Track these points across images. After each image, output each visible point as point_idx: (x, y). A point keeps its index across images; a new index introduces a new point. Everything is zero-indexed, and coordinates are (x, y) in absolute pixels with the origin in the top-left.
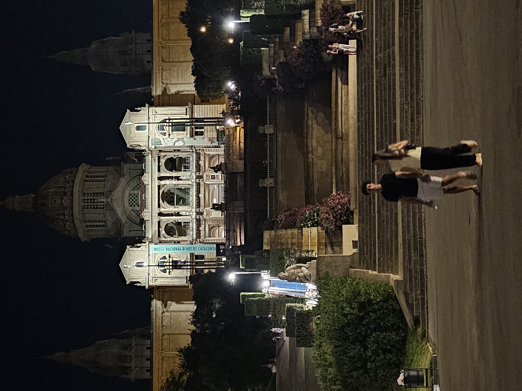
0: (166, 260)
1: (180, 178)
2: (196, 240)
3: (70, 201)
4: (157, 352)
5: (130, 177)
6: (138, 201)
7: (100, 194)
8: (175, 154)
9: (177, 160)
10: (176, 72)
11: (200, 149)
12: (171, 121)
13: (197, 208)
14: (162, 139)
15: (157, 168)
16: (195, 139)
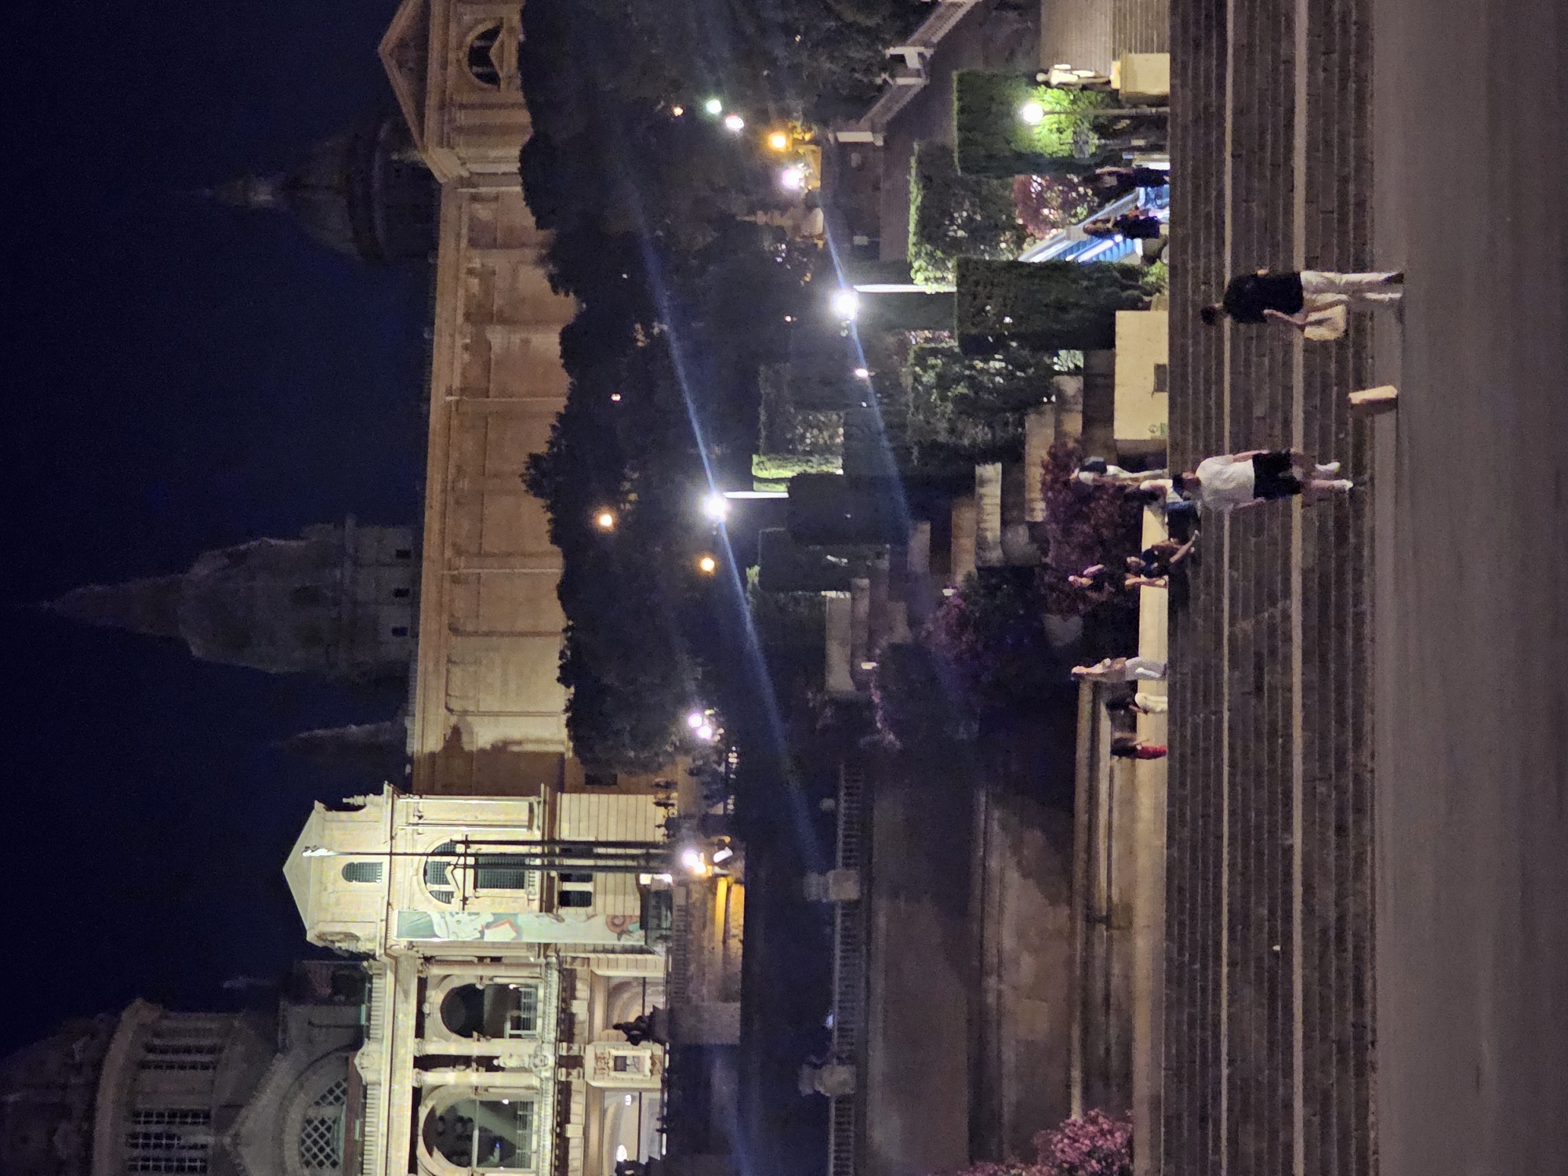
1: (495, 1062)
3: (79, 1139)
5: (309, 1054)
6: (334, 1144)
7: (196, 1115)
8: (481, 971)
9: (490, 993)
10: (498, 673)
11: (574, 959)
12: (473, 849)
14: (438, 916)
15: (412, 1022)
16: (560, 919)
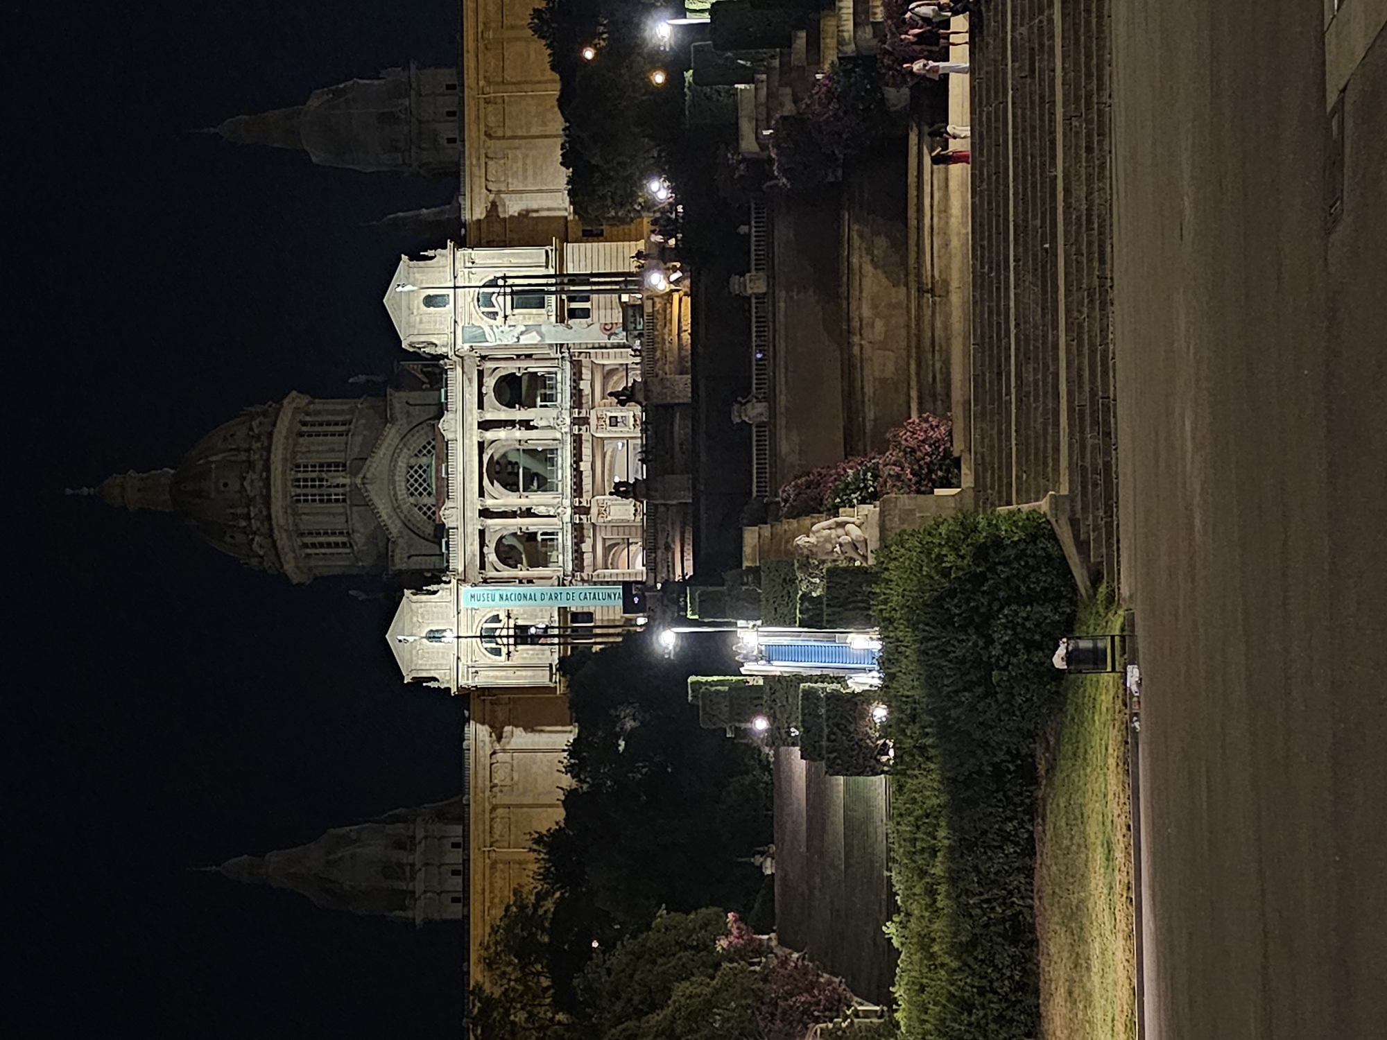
0: (500, 625)
2: (573, 576)
3: (261, 484)
4: (479, 849)
5: (409, 423)
6: (429, 481)
7: (337, 465)
8: (519, 364)
9: (525, 378)
10: (520, 164)
11: (580, 353)
12: (509, 282)
13: (575, 497)
14: (488, 328)
15: (475, 399)
16: (569, 327)
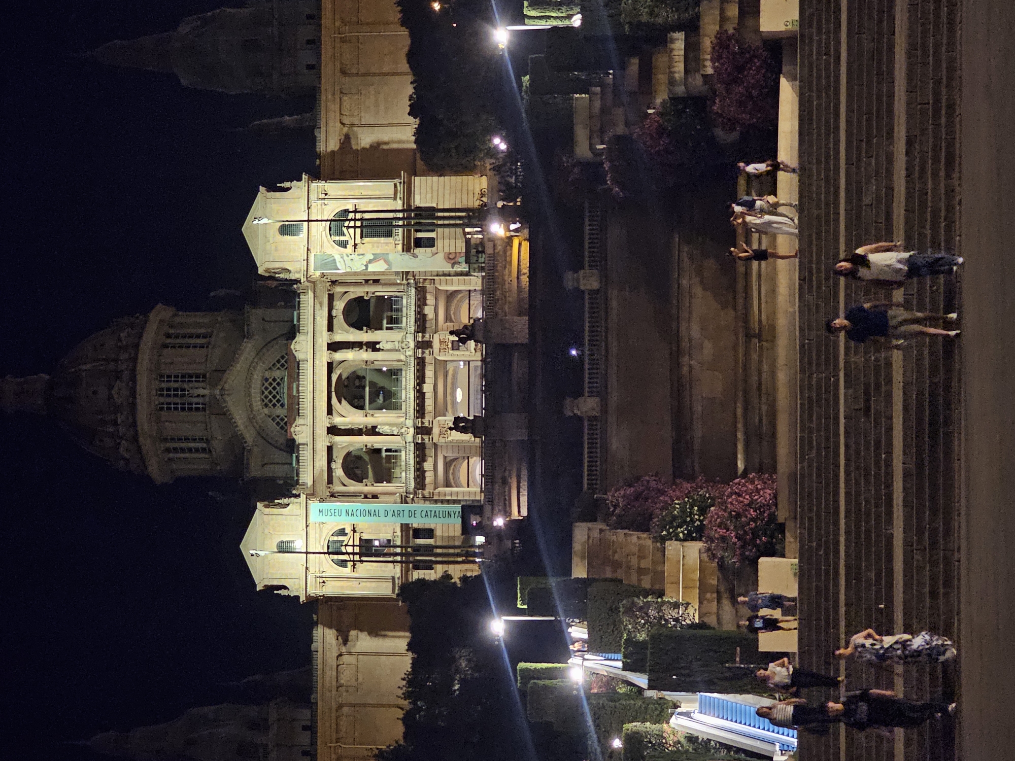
0: (345, 539)
1: (378, 346)
2: (415, 493)
3: (128, 392)
4: (326, 743)
5: (264, 338)
6: (281, 395)
7: (198, 377)
10: (373, 99)
12: (358, 216)
13: (418, 418)
14: (339, 256)
15: (326, 322)
16: (415, 256)
